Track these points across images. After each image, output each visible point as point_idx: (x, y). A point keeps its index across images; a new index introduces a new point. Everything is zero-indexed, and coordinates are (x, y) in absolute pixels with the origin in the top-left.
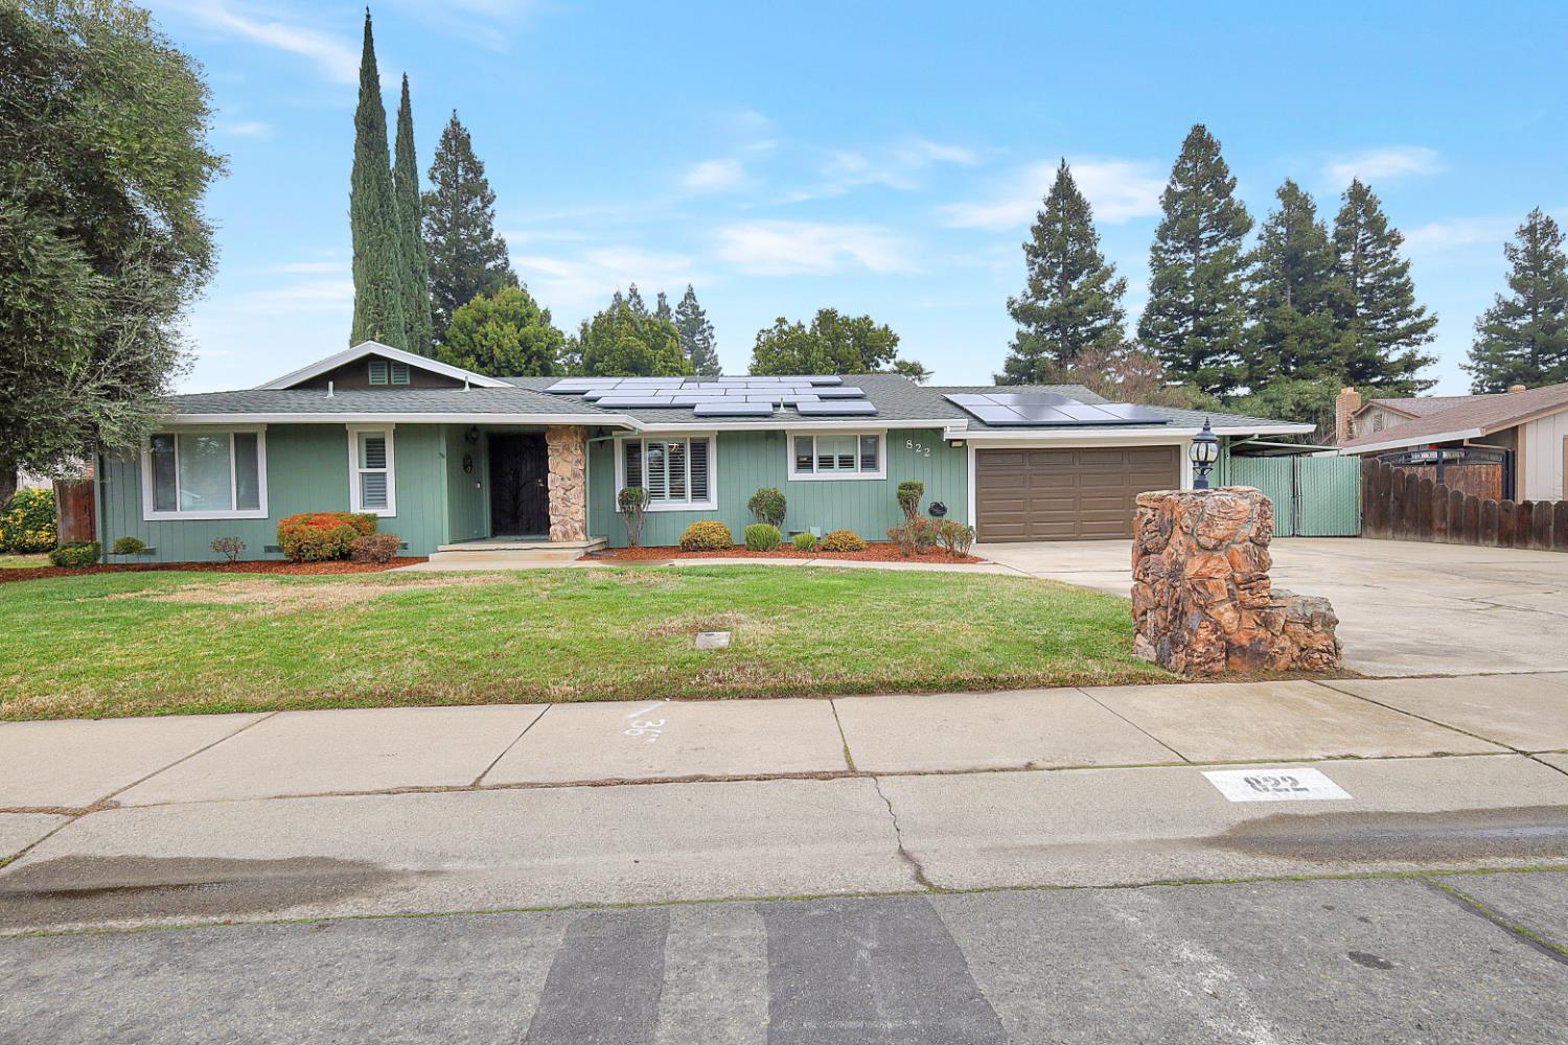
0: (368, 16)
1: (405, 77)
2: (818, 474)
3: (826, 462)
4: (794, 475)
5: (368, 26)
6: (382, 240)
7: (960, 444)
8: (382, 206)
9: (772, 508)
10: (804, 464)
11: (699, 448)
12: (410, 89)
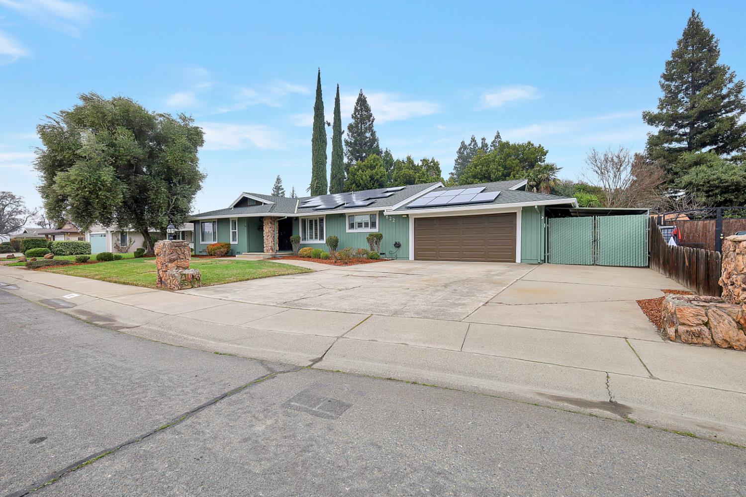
0: (319, 71)
1: (338, 85)
2: (357, 230)
3: (360, 225)
4: (348, 231)
5: (319, 74)
6: (319, 148)
7: (406, 216)
8: (320, 136)
9: (334, 243)
10: (352, 226)
11: (321, 220)
12: (339, 89)
